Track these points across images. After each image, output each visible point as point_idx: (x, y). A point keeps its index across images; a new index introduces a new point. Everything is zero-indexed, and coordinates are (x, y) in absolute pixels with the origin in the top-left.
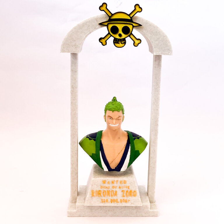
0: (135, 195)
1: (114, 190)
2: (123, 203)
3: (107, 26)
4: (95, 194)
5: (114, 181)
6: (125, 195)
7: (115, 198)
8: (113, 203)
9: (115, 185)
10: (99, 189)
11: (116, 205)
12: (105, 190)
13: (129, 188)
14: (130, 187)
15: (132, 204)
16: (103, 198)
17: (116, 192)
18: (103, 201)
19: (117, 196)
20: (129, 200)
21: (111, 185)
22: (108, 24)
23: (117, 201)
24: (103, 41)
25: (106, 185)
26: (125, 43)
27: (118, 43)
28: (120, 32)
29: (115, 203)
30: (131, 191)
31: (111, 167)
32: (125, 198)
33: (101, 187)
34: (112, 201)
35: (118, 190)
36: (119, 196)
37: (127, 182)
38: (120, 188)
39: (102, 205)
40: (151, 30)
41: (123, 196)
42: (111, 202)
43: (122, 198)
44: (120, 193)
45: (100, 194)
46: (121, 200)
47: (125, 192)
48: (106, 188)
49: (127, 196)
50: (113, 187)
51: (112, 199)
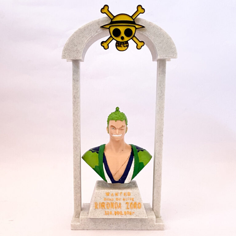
0: (140, 208)
1: (118, 202)
2: (127, 215)
3: (109, 28)
4: (98, 206)
5: (118, 193)
7: (119, 210)
9: (119, 197)
10: (102, 201)
11: (120, 217)
12: (109, 202)
13: (133, 200)
14: (134, 199)
15: (136, 216)
16: (107, 210)
17: (120, 204)
19: (122, 208)
20: (134, 213)
21: (115, 197)
23: (121, 213)
24: (105, 45)
25: (110, 197)
26: (128, 46)
27: (120, 46)
28: (123, 34)
29: (119, 215)
30: (135, 203)
31: (114, 179)
32: (130, 210)
33: (105, 199)
34: (116, 213)
35: (122, 202)
36: (124, 209)
37: (132, 194)
38: (124, 199)
39: (106, 217)
40: (154, 32)
41: (128, 208)
42: (116, 215)
43: (126, 210)
45: (104, 206)
46: (125, 212)
47: (129, 204)
48: (110, 200)
49: (131, 208)
50: (117, 199)
51: (116, 211)
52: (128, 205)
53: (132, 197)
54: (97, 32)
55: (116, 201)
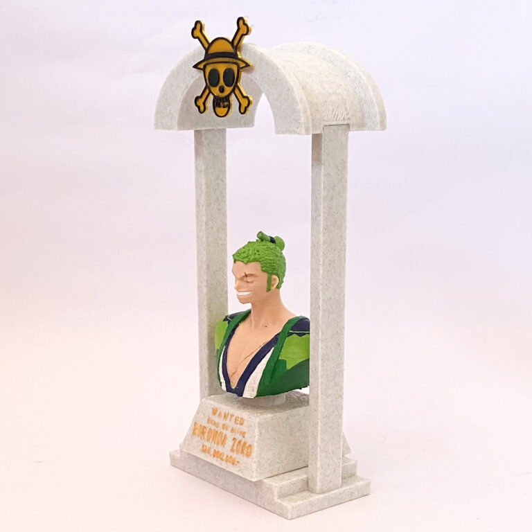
0: (248, 455)
1: (224, 432)
2: (229, 464)
3: (204, 70)
4: (197, 431)
5: (228, 413)
6: (235, 448)
7: (220, 449)
8: (215, 458)
9: (227, 422)
10: (205, 423)
11: (218, 464)
12: (213, 427)
13: (244, 437)
14: (246, 436)
15: (239, 470)
16: (206, 444)
17: (225, 437)
18: (204, 450)
19: (225, 446)
20: (238, 462)
21: (221, 421)
22: (205, 66)
23: (222, 457)
24: (200, 102)
25: (215, 418)
26: (229, 107)
27: (220, 107)
28: (222, 82)
29: (219, 459)
30: (245, 444)
31: (231, 383)
32: (234, 455)
33: (209, 421)
34: (217, 454)
35: (228, 433)
36: (226, 450)
37: (245, 423)
38: (232, 430)
39: (201, 456)
40: (268, 75)
41: (232, 450)
42: (214, 456)
43: (230, 454)
44: (229, 442)
45: (203, 433)
46: (227, 456)
47: (237, 442)
48: (215, 424)
49: (238, 452)
50: (224, 426)
51: (217, 450)
52: (235, 442)
53: (244, 428)
54: (193, 77)
55: (222, 430)
